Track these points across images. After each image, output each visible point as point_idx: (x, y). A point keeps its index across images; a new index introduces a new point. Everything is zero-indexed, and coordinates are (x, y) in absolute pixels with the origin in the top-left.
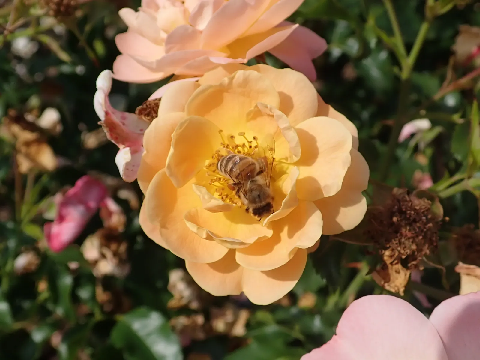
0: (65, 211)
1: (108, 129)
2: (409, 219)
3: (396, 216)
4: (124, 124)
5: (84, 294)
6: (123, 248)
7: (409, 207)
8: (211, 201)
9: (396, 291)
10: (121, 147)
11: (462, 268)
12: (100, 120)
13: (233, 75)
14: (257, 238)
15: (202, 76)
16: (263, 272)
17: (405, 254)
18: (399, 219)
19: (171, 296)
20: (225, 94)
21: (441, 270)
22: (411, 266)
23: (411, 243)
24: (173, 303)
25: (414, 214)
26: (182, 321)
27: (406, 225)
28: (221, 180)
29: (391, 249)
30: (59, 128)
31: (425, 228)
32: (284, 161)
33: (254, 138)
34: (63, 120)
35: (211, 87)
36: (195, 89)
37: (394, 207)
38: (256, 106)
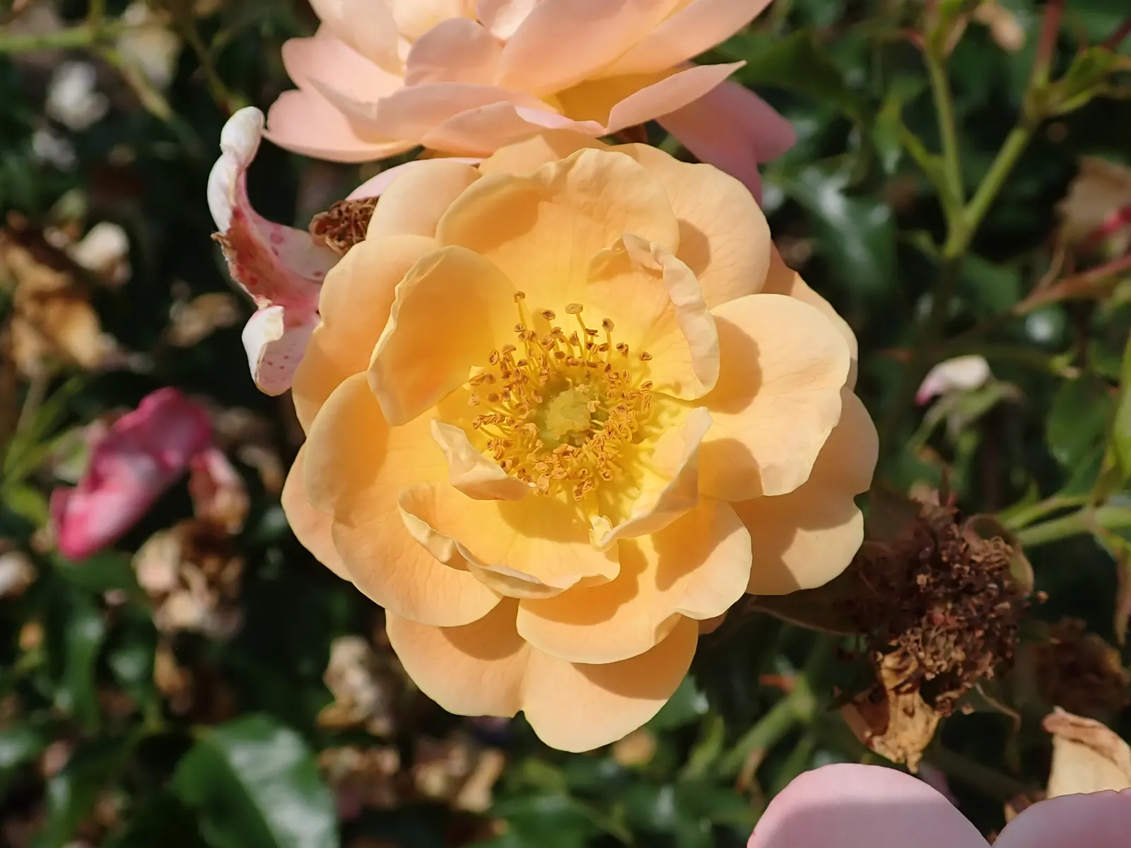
0: (106, 466)
1: (235, 254)
2: (955, 584)
3: (925, 573)
4: (276, 253)
5: (127, 666)
6: (232, 571)
7: (961, 555)
8: (474, 465)
9: (898, 759)
10: (262, 302)
11: (1060, 721)
12: (216, 229)
13: (571, 157)
14: (578, 578)
15: (487, 155)
16: (581, 667)
17: (935, 669)
18: (932, 580)
19: (329, 698)
20: (544, 206)
21: (1010, 719)
22: (944, 701)
23: (951, 645)
24: (331, 715)
25: (969, 573)
26: (348, 759)
27: (947, 597)
28: (505, 422)
29: (900, 652)
30: (121, 273)
31: (992, 610)
32: (669, 392)
33: (606, 324)
34: (133, 254)
35: (510, 179)
36: (468, 183)
37: (921, 549)
38: (620, 244)
